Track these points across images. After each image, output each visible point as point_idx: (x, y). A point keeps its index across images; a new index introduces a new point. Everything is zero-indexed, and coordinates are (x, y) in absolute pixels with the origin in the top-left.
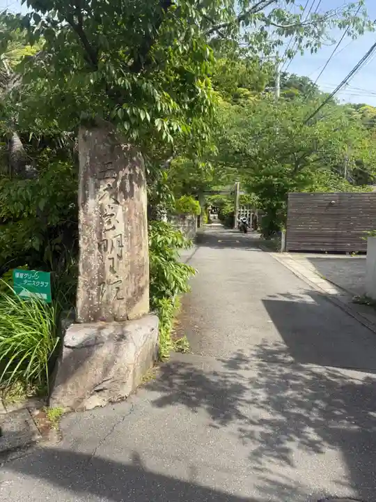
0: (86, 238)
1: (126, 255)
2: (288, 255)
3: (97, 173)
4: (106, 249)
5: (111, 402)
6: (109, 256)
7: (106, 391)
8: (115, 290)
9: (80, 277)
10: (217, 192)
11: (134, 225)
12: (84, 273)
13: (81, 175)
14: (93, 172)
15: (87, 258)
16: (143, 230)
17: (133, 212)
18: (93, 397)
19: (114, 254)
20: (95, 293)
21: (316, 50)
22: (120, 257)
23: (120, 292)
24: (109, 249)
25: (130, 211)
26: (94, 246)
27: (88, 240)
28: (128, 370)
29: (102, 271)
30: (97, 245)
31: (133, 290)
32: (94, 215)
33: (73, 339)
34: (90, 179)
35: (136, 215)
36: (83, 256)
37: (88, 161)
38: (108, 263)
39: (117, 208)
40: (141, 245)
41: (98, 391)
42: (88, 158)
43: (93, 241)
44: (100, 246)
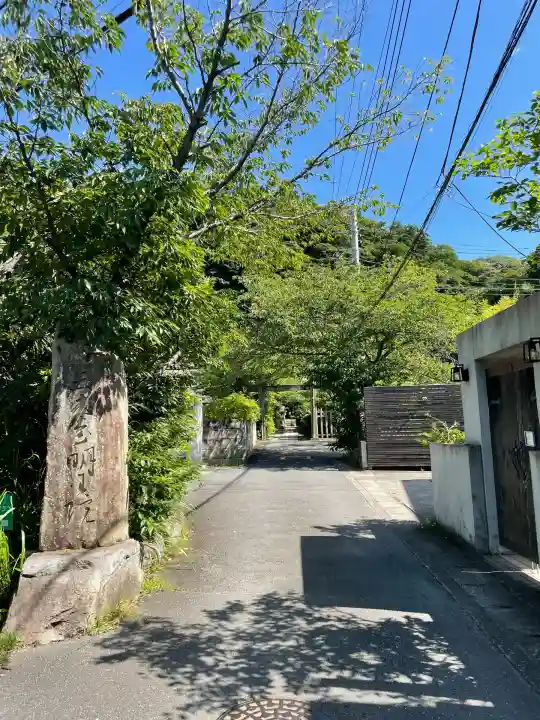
0: (55, 453)
1: (98, 470)
2: (371, 474)
4: (75, 464)
5: (68, 636)
6: (78, 472)
7: (64, 624)
8: (85, 511)
9: (45, 498)
10: (287, 388)
11: (108, 436)
12: (49, 493)
15: (54, 475)
16: (119, 442)
18: (49, 630)
19: (85, 470)
20: (61, 515)
22: (91, 473)
23: (90, 513)
24: (79, 464)
26: (63, 462)
27: (57, 455)
28: (90, 599)
29: (70, 489)
30: (66, 461)
31: (106, 511)
33: (32, 567)
35: (111, 425)
36: (49, 473)
38: (78, 481)
39: (90, 419)
40: (117, 459)
41: (54, 625)
43: (61, 456)
44: (69, 460)
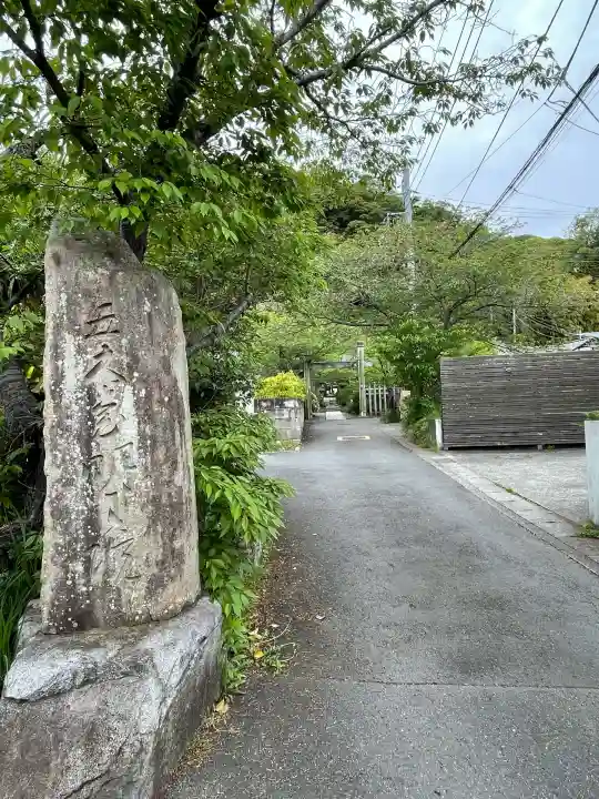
0: (60, 455)
3: (82, 323)
4: (100, 475)
6: (107, 489)
8: (121, 558)
11: (158, 422)
12: (54, 528)
13: (49, 330)
14: (73, 322)
15: (59, 497)
16: (177, 433)
17: (156, 396)
19: (118, 485)
20: (80, 568)
21: (471, 123)
23: (133, 563)
24: (106, 476)
25: (149, 396)
26: (76, 472)
27: (64, 460)
28: (142, 750)
29: (92, 521)
30: (80, 468)
31: (160, 557)
32: (76, 408)
34: (67, 336)
35: (162, 403)
36: (51, 492)
37: (64, 303)
38: (105, 504)
39: (121, 390)
40: (175, 462)
42: (64, 296)
43: (73, 459)
44: (87, 469)
